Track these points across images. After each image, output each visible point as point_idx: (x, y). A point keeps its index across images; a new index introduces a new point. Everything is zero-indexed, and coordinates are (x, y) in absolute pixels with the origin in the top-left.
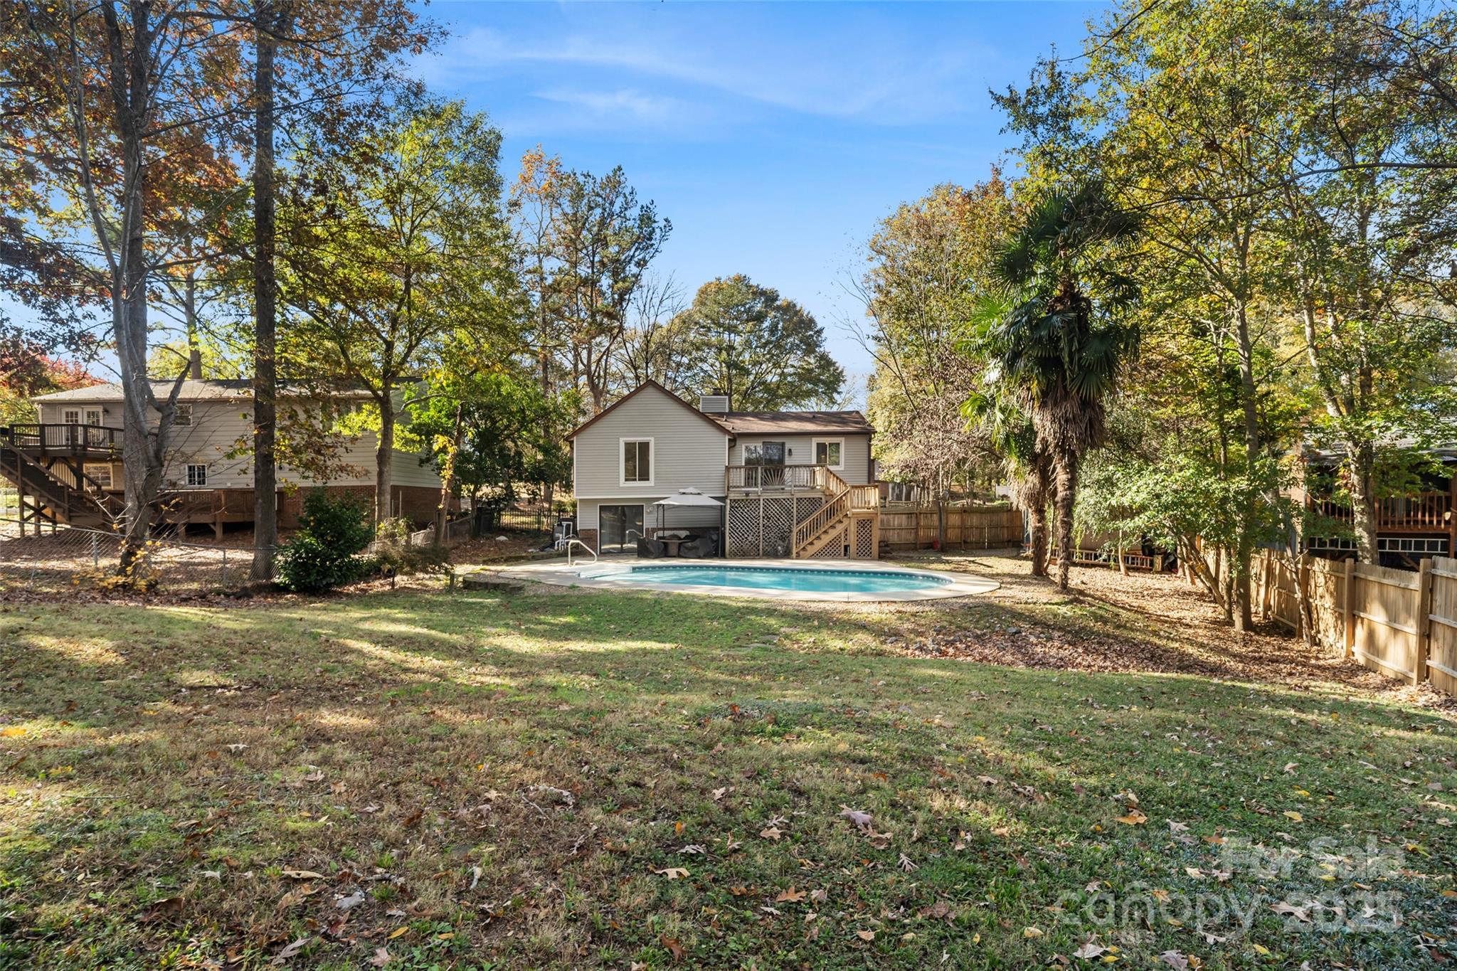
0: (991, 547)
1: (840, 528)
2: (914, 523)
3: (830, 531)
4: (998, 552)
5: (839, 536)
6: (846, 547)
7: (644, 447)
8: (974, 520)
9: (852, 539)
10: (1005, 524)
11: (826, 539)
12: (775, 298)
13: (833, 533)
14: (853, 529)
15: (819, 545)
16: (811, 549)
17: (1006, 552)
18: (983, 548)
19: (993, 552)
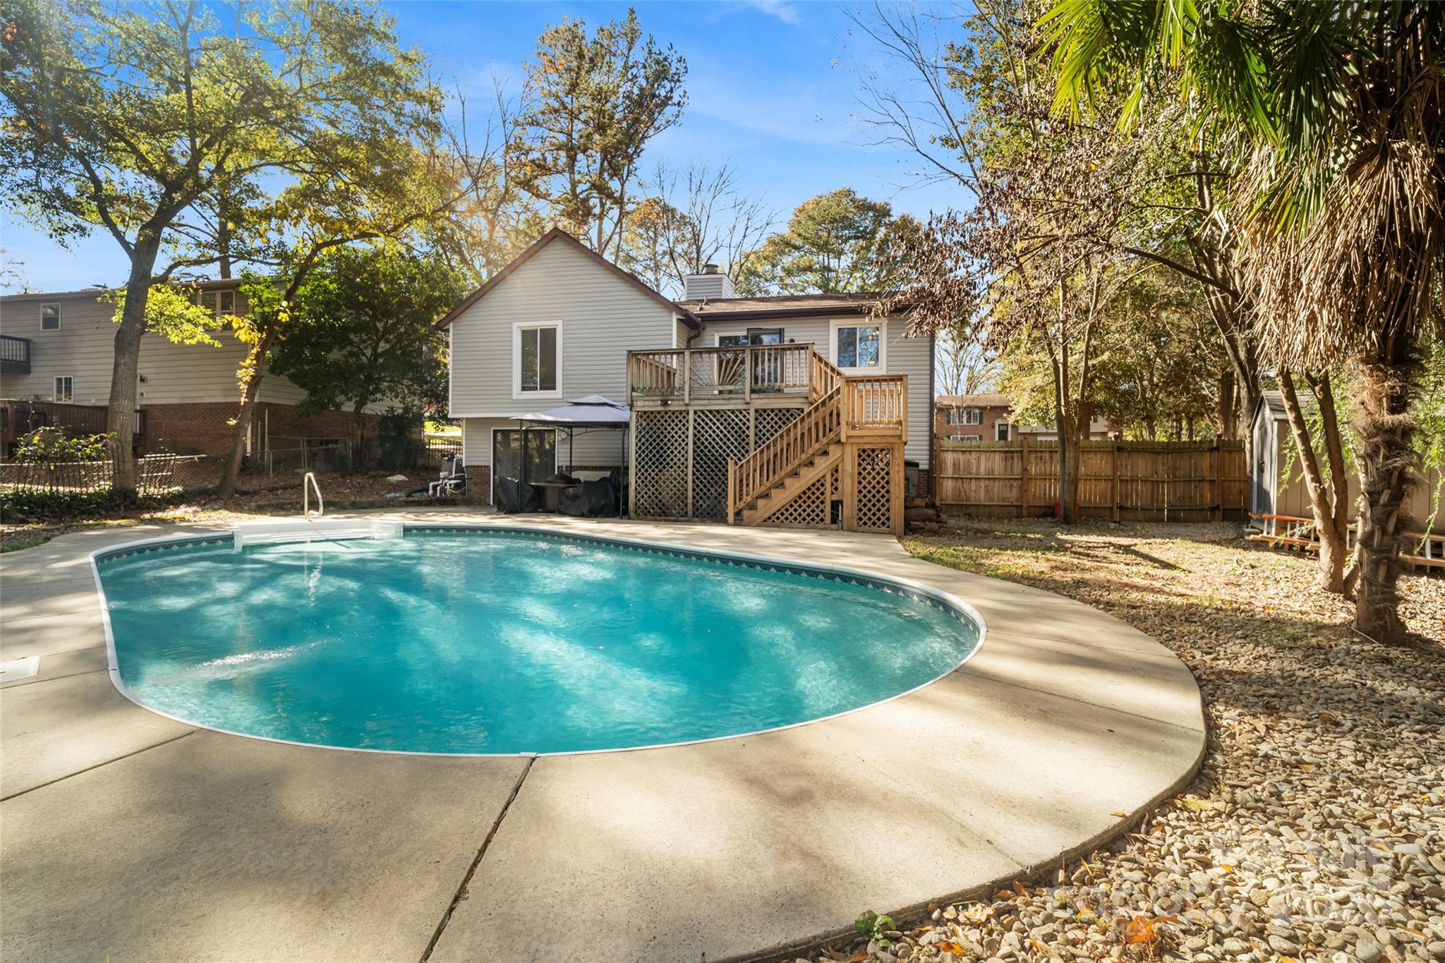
0: (1174, 519)
1: (823, 465)
2: (1017, 468)
3: (803, 471)
4: (1192, 529)
5: (820, 482)
6: (836, 505)
7: (549, 335)
8: (1141, 466)
9: (848, 487)
10: (1207, 474)
11: (795, 487)
12: (887, 213)
13: (809, 476)
14: (849, 467)
15: (780, 498)
16: (766, 508)
17: (1209, 530)
18: (1159, 521)
19: (1181, 529)
